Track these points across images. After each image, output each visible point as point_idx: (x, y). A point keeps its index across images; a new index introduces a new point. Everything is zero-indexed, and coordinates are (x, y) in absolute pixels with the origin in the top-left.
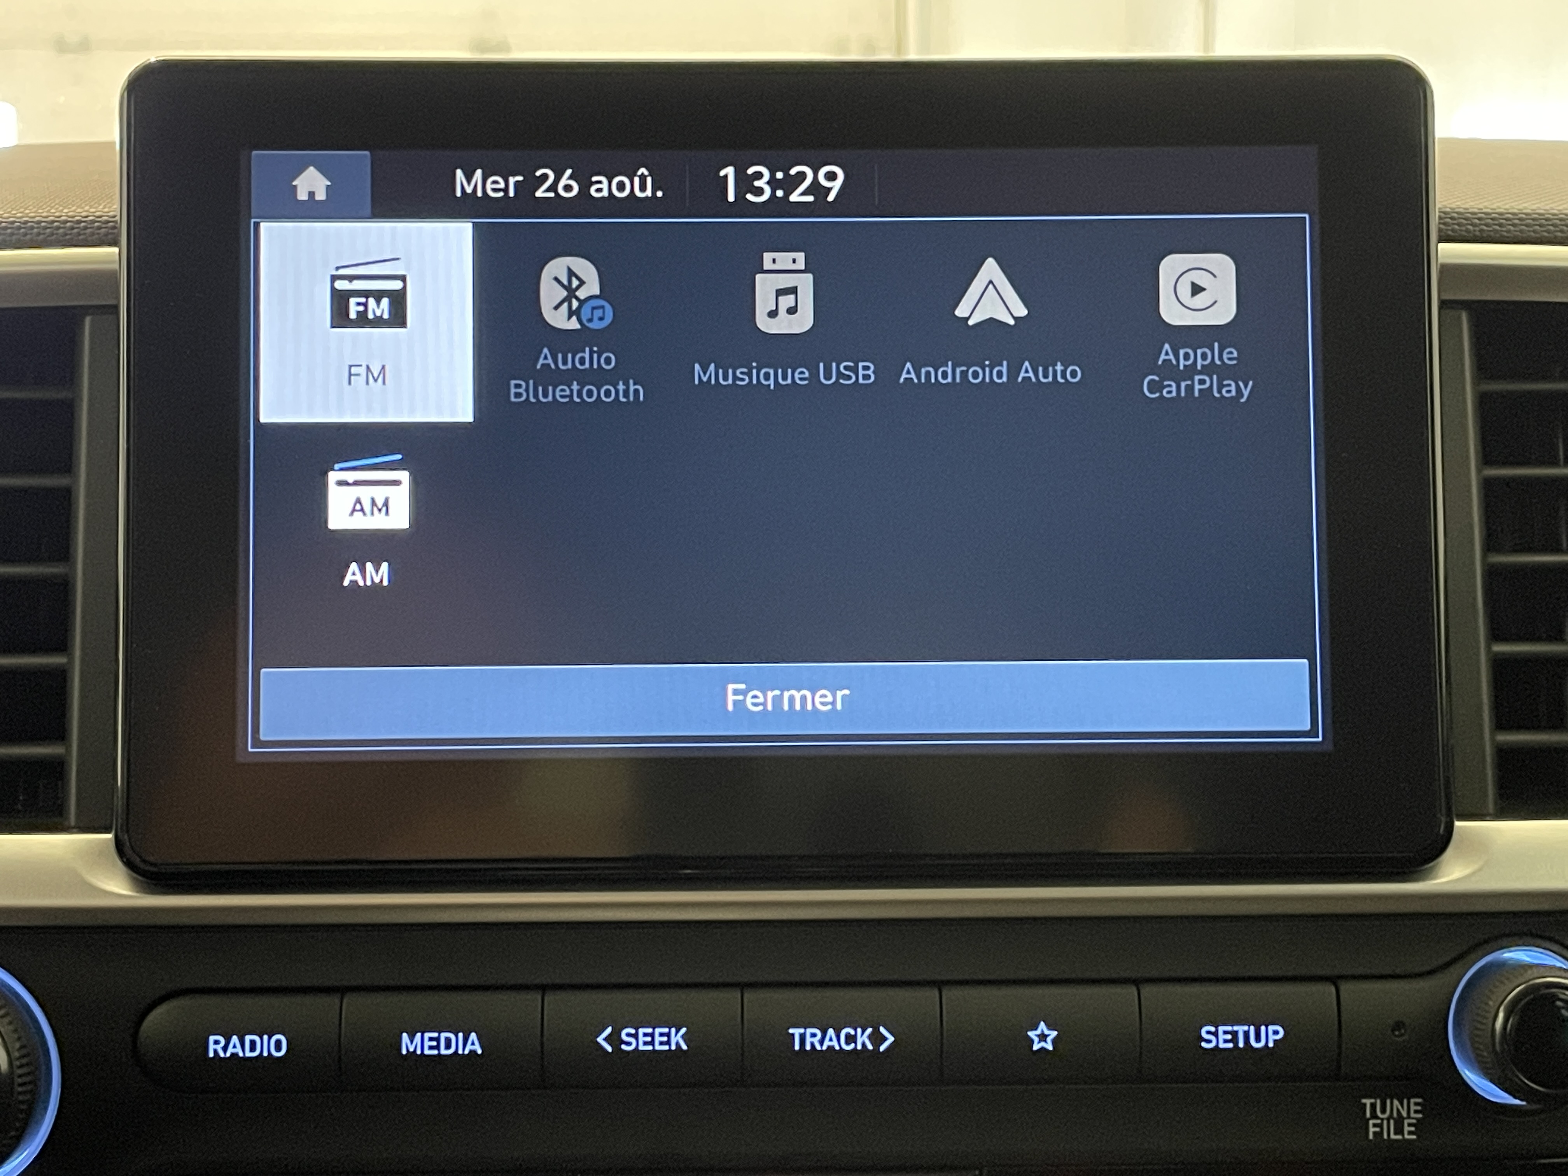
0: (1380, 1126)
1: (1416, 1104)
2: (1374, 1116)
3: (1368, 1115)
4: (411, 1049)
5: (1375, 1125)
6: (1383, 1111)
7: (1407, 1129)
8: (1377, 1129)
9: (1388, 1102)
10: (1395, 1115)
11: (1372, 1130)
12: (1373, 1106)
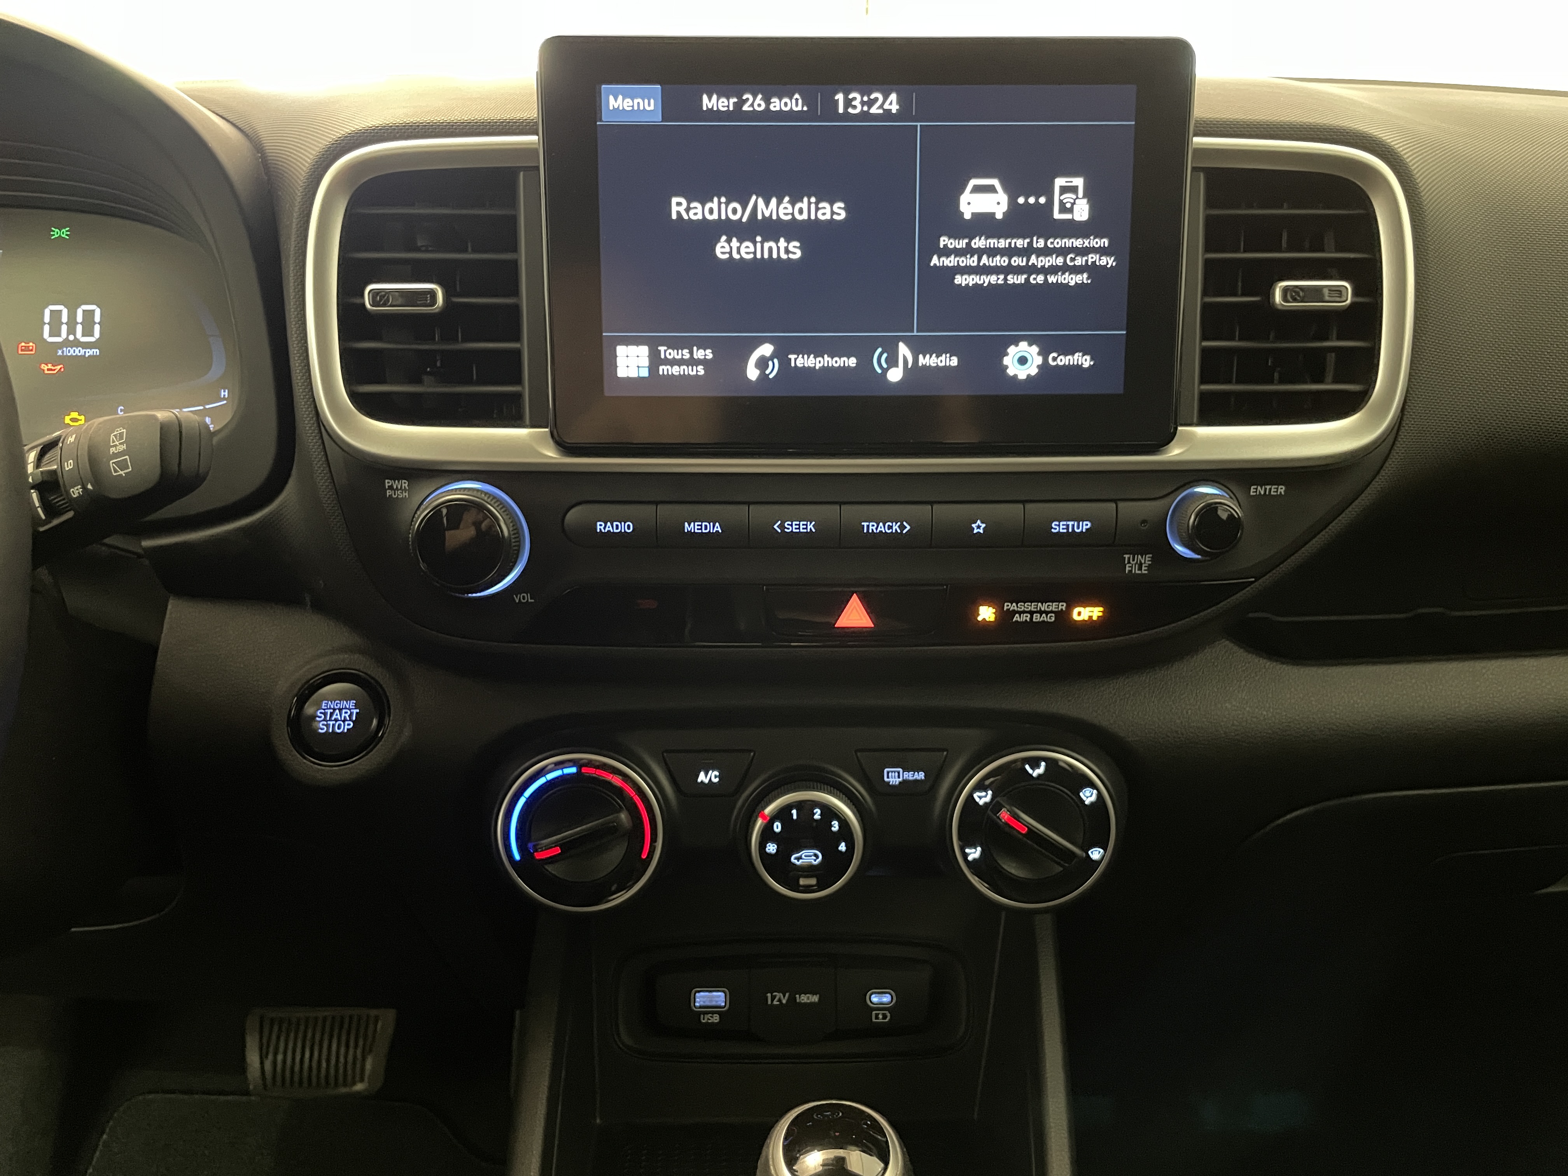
0: (1132, 567)
1: (1149, 557)
2: (1129, 563)
3: (1126, 562)
4: (689, 530)
5: (1129, 567)
6: (1133, 560)
7: (1143, 568)
8: (1130, 569)
9: (1136, 556)
10: (1139, 562)
11: (1127, 569)
12: (1129, 558)
